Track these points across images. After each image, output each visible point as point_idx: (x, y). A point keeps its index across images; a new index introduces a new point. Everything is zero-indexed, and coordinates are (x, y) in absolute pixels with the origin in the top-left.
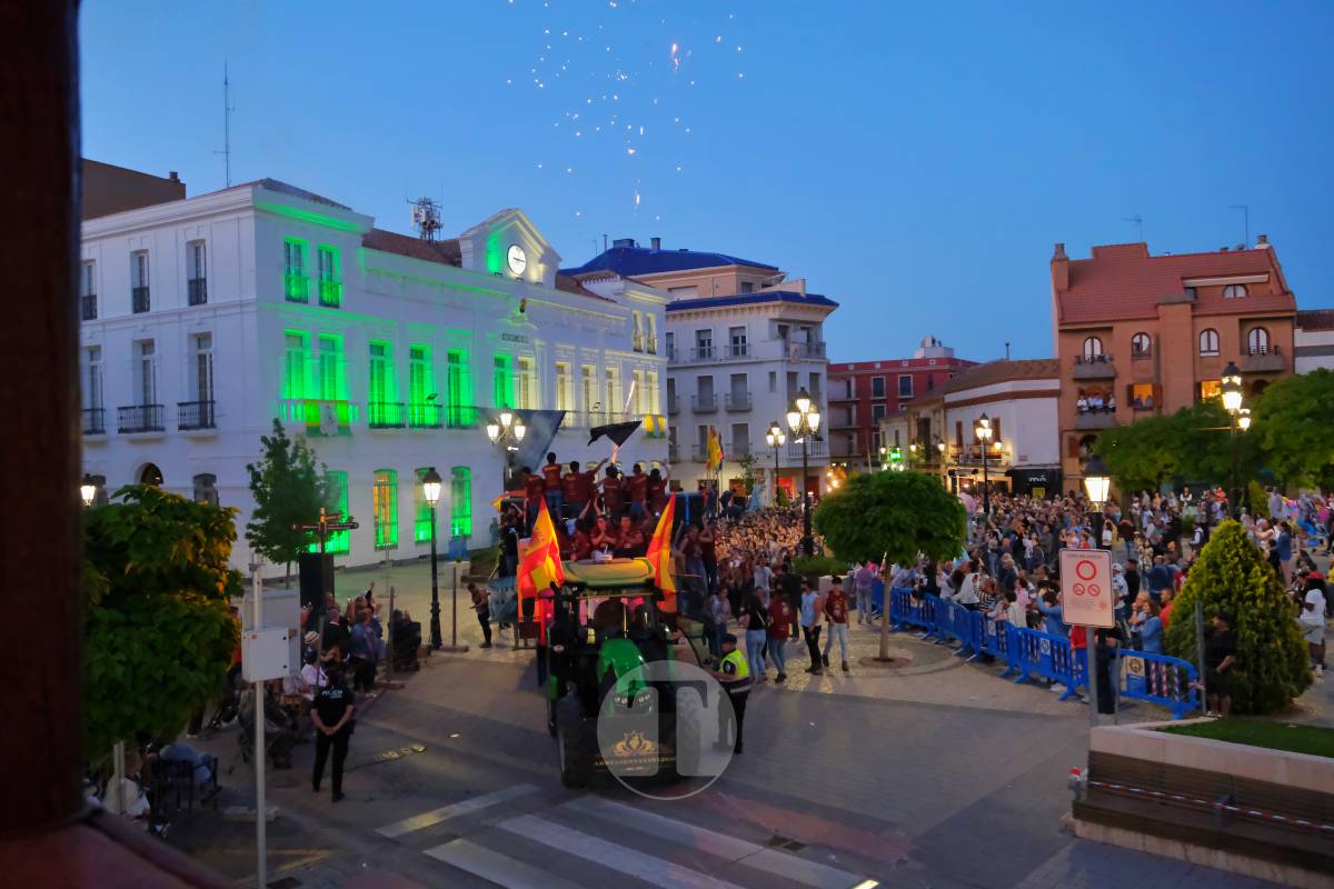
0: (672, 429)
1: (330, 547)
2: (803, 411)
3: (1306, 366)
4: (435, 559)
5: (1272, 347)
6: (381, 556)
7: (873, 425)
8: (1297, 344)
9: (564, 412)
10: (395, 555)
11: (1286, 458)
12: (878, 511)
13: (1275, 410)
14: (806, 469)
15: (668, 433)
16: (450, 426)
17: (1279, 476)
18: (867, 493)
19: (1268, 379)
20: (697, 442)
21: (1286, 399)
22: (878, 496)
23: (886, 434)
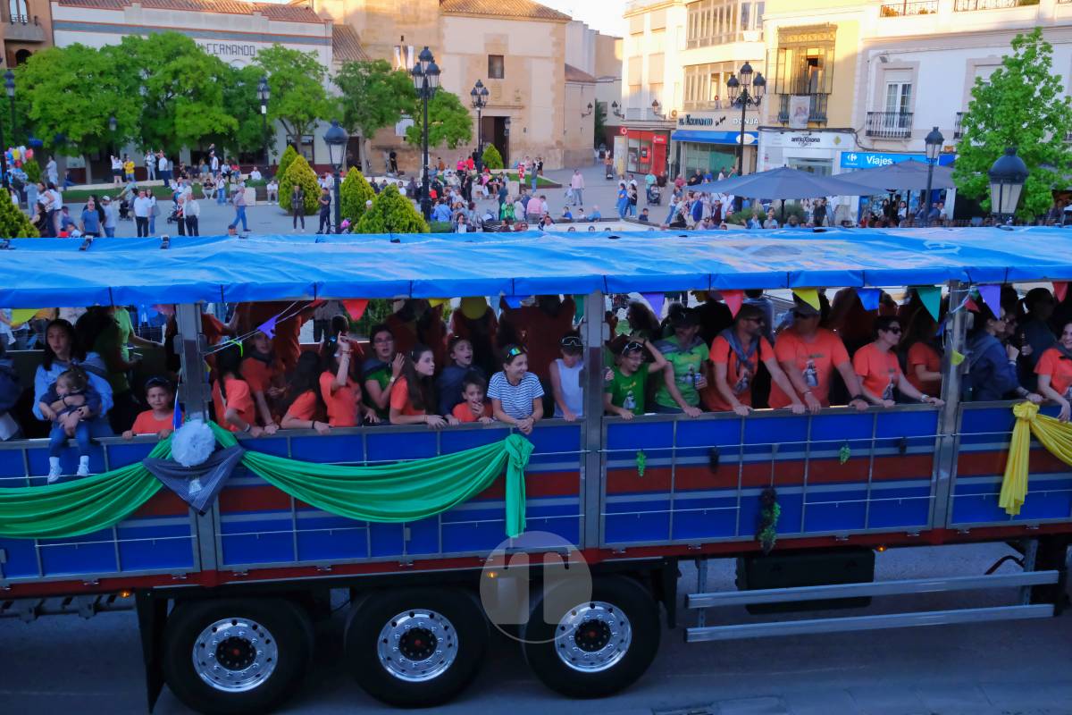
3: (64, 39)
5: (32, 18)
8: (55, 18)
11: (52, 127)
13: (39, 80)
17: (46, 145)
19: (31, 49)
21: (48, 70)
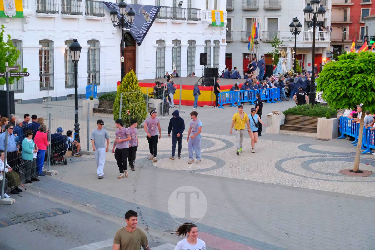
0: (229, 20)
1: (12, 87)
2: (315, 11)
4: (76, 97)
6: (43, 94)
7: (361, 22)
9: (160, 7)
10: (52, 94)
12: (359, 77)
14: (314, 49)
15: (226, 22)
16: (87, 14)
18: (353, 66)
20: (245, 29)
22: (360, 67)
23: (369, 27)
